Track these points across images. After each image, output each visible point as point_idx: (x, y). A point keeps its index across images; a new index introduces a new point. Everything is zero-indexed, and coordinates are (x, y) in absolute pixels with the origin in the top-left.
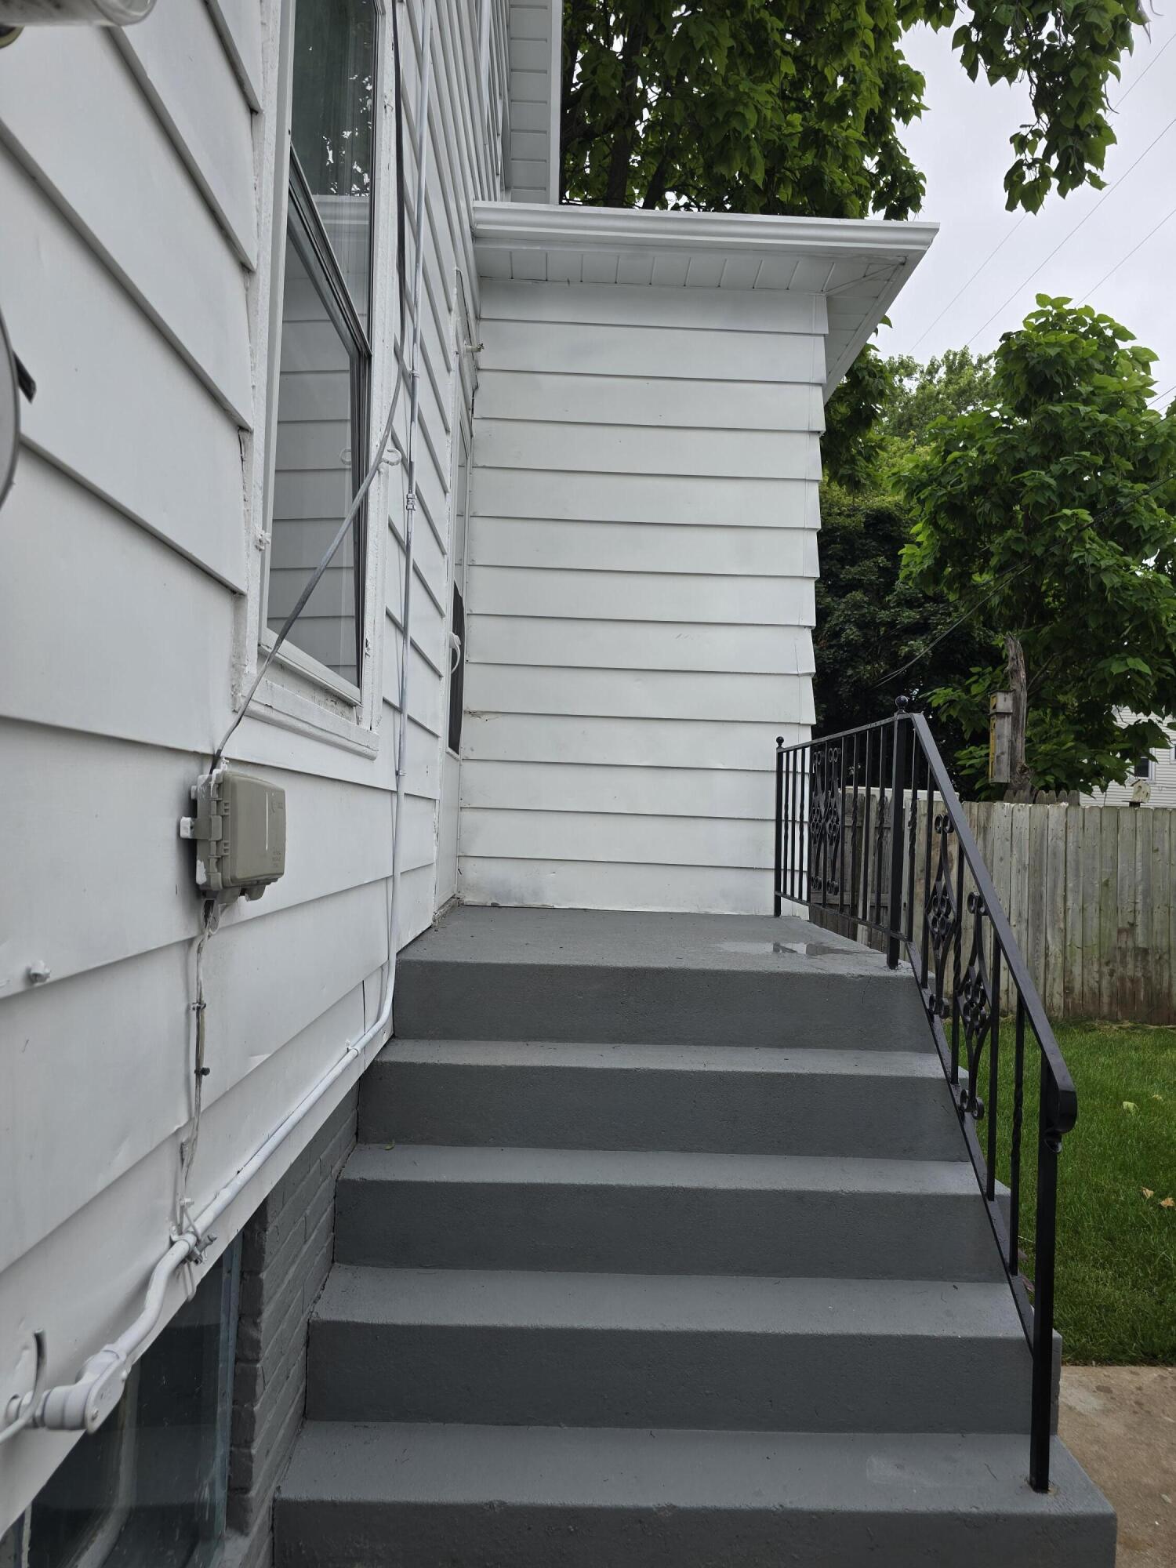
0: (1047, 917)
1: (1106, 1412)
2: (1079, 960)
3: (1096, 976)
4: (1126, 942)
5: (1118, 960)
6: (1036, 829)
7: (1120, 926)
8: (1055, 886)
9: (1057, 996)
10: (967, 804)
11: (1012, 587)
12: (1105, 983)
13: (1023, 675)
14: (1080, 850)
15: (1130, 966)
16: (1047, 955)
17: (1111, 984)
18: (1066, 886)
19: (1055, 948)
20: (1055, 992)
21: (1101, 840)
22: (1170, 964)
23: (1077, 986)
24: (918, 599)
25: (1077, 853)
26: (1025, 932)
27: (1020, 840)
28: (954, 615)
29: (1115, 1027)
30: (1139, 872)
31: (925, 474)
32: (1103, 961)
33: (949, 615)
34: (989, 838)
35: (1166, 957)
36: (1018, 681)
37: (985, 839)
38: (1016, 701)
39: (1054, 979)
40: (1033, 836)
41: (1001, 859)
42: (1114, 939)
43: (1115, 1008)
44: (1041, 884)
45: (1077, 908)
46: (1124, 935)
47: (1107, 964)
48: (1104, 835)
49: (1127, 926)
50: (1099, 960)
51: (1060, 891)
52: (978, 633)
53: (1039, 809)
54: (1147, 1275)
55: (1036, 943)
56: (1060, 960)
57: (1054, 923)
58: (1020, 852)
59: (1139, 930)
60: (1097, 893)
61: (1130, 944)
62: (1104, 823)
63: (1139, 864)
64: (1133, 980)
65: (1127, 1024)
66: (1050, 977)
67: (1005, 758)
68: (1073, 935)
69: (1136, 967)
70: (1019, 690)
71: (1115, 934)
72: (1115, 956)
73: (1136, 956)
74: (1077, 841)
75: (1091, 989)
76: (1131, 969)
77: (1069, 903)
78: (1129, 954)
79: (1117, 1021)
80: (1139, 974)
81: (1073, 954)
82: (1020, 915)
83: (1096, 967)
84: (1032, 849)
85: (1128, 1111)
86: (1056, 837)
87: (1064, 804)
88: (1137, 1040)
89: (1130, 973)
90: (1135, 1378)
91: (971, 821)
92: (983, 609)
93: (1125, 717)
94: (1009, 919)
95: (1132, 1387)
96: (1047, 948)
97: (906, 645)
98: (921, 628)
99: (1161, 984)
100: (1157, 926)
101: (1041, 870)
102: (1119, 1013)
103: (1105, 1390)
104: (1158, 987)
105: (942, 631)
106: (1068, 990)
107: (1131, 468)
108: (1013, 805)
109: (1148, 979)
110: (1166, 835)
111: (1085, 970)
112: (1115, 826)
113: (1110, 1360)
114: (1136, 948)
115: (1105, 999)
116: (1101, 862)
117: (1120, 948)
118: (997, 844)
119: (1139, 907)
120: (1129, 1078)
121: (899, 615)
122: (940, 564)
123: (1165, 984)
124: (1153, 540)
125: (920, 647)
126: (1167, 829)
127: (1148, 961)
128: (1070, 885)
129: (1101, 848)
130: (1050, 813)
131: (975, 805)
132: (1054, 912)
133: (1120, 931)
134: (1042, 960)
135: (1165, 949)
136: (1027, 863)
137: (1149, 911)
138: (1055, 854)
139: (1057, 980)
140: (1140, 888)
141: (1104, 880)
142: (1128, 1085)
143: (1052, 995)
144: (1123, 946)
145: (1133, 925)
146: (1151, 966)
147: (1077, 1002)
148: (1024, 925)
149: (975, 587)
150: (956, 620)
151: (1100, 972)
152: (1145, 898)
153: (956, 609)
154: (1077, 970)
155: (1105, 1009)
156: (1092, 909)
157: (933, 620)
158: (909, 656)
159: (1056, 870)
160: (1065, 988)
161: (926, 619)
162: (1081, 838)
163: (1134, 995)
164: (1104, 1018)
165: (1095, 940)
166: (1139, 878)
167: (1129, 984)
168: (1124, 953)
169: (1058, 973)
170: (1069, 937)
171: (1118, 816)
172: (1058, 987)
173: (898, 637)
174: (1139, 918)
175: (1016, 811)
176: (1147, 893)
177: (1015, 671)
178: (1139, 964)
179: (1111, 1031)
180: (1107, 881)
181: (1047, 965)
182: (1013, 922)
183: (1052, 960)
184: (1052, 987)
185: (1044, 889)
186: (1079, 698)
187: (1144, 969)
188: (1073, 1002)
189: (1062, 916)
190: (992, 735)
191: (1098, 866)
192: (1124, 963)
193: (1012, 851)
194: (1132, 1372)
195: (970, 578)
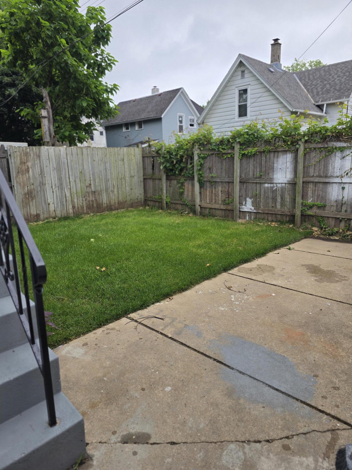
0: (64, 184)
1: (86, 353)
2: (76, 197)
3: (81, 201)
4: (89, 190)
5: (87, 195)
6: (57, 155)
7: (87, 185)
8: (65, 174)
9: (71, 209)
10: (31, 147)
11: (42, 71)
12: (84, 203)
13: (49, 103)
14: (72, 162)
15: (91, 197)
16: (66, 197)
17: (86, 203)
18: (69, 174)
19: (68, 194)
20: (70, 208)
21: (78, 158)
22: (101, 195)
23: (76, 205)
24: (9, 74)
25: (71, 163)
26: (58, 191)
27: (52, 160)
28: (24, 81)
29: (88, 216)
30: (90, 168)
31: (3, 19)
32: (83, 196)
33: (22, 81)
34: (41, 159)
35: (100, 193)
36: (48, 105)
37: (40, 160)
38: (48, 112)
39: (69, 204)
40: (56, 158)
41: (47, 166)
42: (85, 189)
43: (88, 210)
44: (61, 174)
45: (73, 181)
46: (88, 188)
47: (84, 197)
48: (79, 156)
49: (89, 185)
50: (82, 196)
51: (67, 176)
52: (34, 89)
53: (57, 148)
54: (98, 296)
55: (62, 194)
56: (70, 198)
57: (67, 186)
58: (53, 164)
59: (92, 186)
60: (79, 176)
61: (90, 190)
62: (78, 153)
63: (90, 165)
64: (92, 201)
65: (92, 214)
66: (68, 204)
67: (47, 133)
68: (73, 190)
69: (92, 197)
70: (48, 108)
71: (85, 187)
72: (86, 195)
73: (92, 194)
74: (71, 159)
75: (80, 206)
76: (91, 198)
77: (71, 180)
78: (90, 193)
79: (89, 214)
80: (94, 199)
81: (74, 196)
82: (55, 185)
83: (81, 199)
84: (56, 162)
85: (92, 242)
86: (64, 158)
87: (65, 146)
88: (95, 219)
89: (91, 199)
90: (95, 335)
91: (34, 153)
92: (33, 79)
93: (84, 120)
94: (52, 187)
95: (94, 339)
96: (66, 195)
97: (8, 90)
98: (13, 85)
99: (100, 201)
100: (97, 184)
101: (60, 169)
102: (89, 212)
103: (85, 344)
104: (99, 202)
105: (20, 87)
106: (74, 207)
107: (76, 32)
108: (48, 147)
109: (96, 200)
110: (97, 155)
111: (78, 200)
112: (81, 153)
113: (87, 332)
114: (92, 191)
115: (85, 208)
116: (79, 165)
117: (87, 192)
118: (44, 161)
119: (91, 179)
120: (93, 231)
121: (3, 79)
122: (15, 59)
123: (101, 201)
124: (85, 59)
125: (13, 92)
126: (97, 153)
127: (95, 195)
128: (70, 174)
129: (78, 161)
130: (61, 150)
131: (34, 147)
132: (66, 183)
133: (87, 187)
134: (65, 199)
135: (100, 191)
136: (55, 167)
137: (94, 180)
138: (64, 164)
139: (70, 204)
140: (91, 173)
141: (80, 171)
142: (92, 233)
143: (69, 209)
144: (88, 191)
145: (90, 184)
146: (97, 196)
147: (77, 210)
148: (57, 188)
149: (30, 70)
150: (24, 82)
151: (82, 200)
152: (93, 175)
153: (25, 79)
154: (76, 201)
155: (85, 211)
156: (78, 181)
157: (17, 82)
158: (9, 95)
159: (65, 169)
160: (73, 207)
161: (14, 81)
162: (72, 158)
163: (93, 205)
164: (85, 214)
165: (80, 191)
166: (90, 169)
167: (91, 203)
168: (88, 193)
169: (70, 202)
170: (72, 190)
171: (82, 150)
172: (71, 207)
173: (4, 87)
174: (92, 182)
175: (49, 149)
176: (93, 174)
177: (46, 102)
178: (93, 196)
179: (87, 217)
180: (81, 171)
181: (66, 201)
182: (53, 188)
183: (68, 198)
184: (69, 207)
185: (62, 175)
186: (70, 113)
187: (95, 197)
188: (76, 211)
189: (69, 184)
190: (42, 125)
191: (78, 166)
192: (89, 196)
193: (50, 163)
194: (94, 333)
195: (28, 67)
